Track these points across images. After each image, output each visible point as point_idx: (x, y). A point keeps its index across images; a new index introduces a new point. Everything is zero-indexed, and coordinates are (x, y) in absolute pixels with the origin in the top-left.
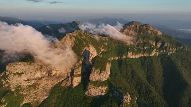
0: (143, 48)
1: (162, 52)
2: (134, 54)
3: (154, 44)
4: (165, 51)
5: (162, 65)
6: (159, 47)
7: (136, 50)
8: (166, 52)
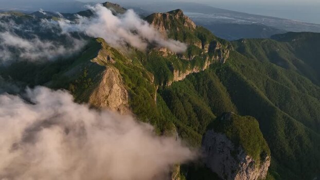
0: (189, 57)
1: (213, 60)
2: (181, 72)
3: (201, 47)
4: (218, 57)
5: (222, 82)
6: (207, 52)
7: (181, 65)
8: (220, 58)
